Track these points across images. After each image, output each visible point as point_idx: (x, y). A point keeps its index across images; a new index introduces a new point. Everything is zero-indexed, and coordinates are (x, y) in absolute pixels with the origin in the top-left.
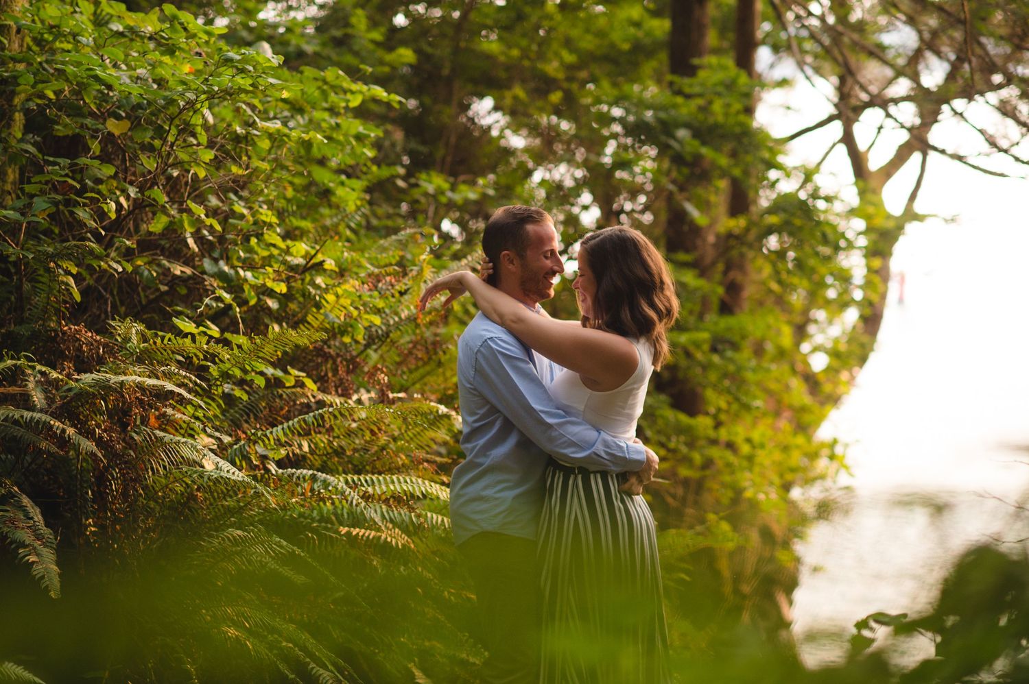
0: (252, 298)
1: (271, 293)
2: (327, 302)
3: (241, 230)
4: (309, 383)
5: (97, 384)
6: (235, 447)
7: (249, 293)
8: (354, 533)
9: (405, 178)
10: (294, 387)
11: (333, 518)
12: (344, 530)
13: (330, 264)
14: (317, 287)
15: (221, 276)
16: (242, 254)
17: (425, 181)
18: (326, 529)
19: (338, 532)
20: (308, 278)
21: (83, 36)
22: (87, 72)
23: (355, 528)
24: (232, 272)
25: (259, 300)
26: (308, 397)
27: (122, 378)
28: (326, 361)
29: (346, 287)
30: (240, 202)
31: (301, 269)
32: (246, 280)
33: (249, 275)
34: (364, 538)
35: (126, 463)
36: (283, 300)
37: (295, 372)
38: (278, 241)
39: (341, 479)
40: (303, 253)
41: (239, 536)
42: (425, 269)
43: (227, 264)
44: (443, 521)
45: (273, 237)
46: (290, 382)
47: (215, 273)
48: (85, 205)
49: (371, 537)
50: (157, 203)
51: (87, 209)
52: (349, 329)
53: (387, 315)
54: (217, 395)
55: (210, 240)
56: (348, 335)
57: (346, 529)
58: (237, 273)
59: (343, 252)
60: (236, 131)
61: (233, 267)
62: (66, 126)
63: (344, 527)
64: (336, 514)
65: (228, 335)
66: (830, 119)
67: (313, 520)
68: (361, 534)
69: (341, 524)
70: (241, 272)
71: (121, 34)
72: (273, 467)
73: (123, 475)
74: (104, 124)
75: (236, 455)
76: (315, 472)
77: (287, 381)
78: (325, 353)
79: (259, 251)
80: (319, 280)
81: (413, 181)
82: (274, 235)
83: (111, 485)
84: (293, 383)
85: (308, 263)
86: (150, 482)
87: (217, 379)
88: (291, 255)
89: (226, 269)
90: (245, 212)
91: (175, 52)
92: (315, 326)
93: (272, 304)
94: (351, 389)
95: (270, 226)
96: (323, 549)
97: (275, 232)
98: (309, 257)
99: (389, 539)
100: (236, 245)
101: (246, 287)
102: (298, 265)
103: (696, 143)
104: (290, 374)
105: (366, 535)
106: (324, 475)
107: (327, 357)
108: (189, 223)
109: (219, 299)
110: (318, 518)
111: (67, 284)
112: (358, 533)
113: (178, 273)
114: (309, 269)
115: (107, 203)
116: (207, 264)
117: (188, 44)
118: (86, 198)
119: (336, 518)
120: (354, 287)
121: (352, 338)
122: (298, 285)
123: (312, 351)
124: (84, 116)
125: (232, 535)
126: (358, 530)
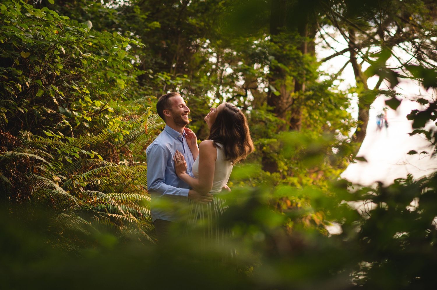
0: (78, 123)
1: (86, 121)
2: (110, 125)
3: (75, 96)
4: (100, 157)
5: (11, 155)
6: (67, 181)
7: (77, 121)
8: (114, 216)
9: (152, 75)
10: (94, 158)
11: (106, 209)
12: (110, 215)
13: (111, 109)
14: (105, 119)
15: (66, 114)
16: (74, 105)
17: (160, 76)
18: (103, 214)
19: (107, 216)
20: (102, 115)
21: (13, 19)
22: (12, 34)
23: (114, 214)
24: (70, 112)
25: (81, 123)
26: (99, 162)
27: (20, 154)
28: (110, 148)
29: (117, 119)
30: (76, 85)
31: (98, 112)
32: (76, 116)
33: (77, 114)
34: (118, 218)
35: (23, 186)
36: (91, 124)
37: (94, 152)
38: (90, 100)
39: (111, 194)
40: (100, 105)
41: (66, 216)
42: (149, 112)
43: (69, 109)
44: (148, 212)
45: (88, 99)
46: (93, 156)
47: (64, 113)
48: (10, 85)
49: (120, 218)
50: (39, 85)
51: (10, 87)
52: (117, 136)
53: (135, 130)
54: (60, 161)
55: (62, 100)
56: (117, 138)
57: (111, 214)
58: (72, 113)
59: (118, 105)
60: (73, 57)
61: (71, 110)
62: (5, 54)
63: (110, 214)
64: (107, 208)
65: (67, 137)
66: (345, 51)
67: (98, 210)
68: (116, 216)
69: (109, 212)
70: (74, 113)
71: (30, 18)
72: (82, 190)
73: (22, 191)
74: (20, 53)
75: (67, 184)
76: (98, 192)
77: (92, 156)
78: (109, 145)
79: (82, 104)
80: (106, 116)
81: (155, 75)
82: (88, 98)
83: (18, 195)
84: (93, 157)
85: (101, 109)
86: (32, 194)
87: (60, 155)
88: (95, 106)
89: (68, 111)
90: (77, 88)
91: (50, 25)
92: (105, 134)
93: (87, 125)
94: (118, 159)
95: (87, 94)
96: (101, 222)
97: (89, 97)
98: (102, 107)
99: (127, 219)
100: (73, 102)
101: (76, 118)
102: (97, 110)
103: (276, 62)
104: (92, 153)
105: (119, 217)
106: (102, 193)
107: (109, 146)
108: (52, 93)
109: (64, 123)
110: (100, 209)
111: (3, 116)
112: (115, 216)
113: (49, 112)
114: (102, 111)
115: (18, 85)
116: (61, 109)
117: (55, 22)
118: (10, 83)
119: (107, 209)
120: (120, 119)
121: (119, 139)
122: (98, 118)
123: (104, 144)
124: (12, 50)
125: (63, 216)
126: (115, 215)
